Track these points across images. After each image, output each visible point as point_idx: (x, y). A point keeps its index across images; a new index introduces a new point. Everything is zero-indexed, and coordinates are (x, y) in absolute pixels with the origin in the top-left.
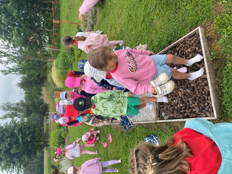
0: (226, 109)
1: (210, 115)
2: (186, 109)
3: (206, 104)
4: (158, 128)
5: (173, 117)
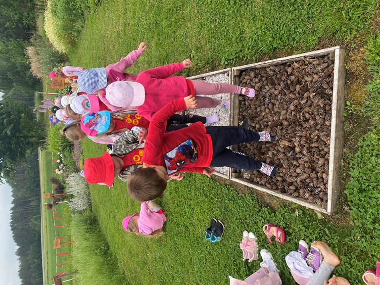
1: (321, 205)
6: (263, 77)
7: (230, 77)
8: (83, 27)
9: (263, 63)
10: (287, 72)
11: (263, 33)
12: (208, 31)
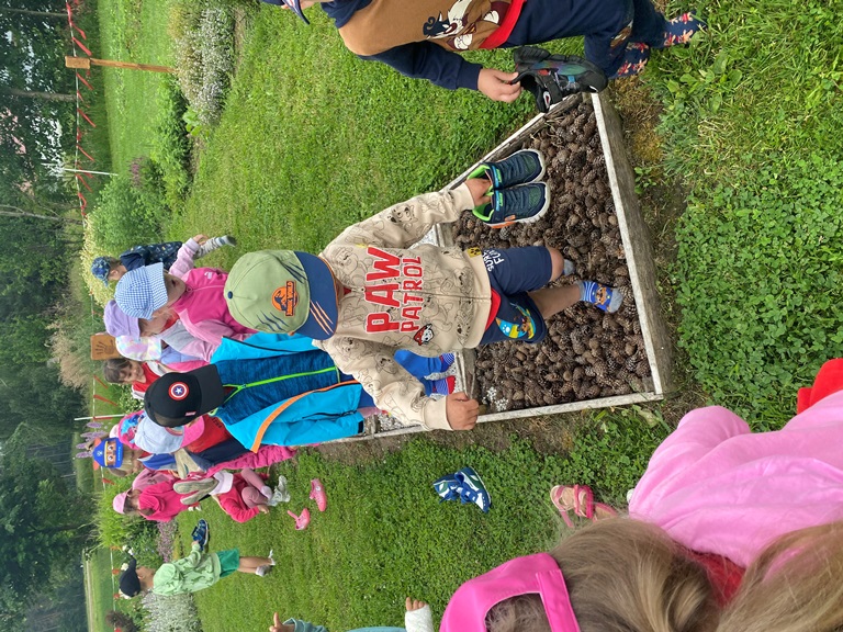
0: (692, 361)
1: (642, 387)
2: (563, 369)
3: (628, 350)
4: (478, 445)
5: (523, 400)
12: (382, 153)
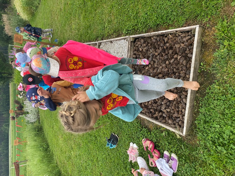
1: (179, 130)
6: (149, 43)
7: (128, 42)
8: (39, 4)
9: (149, 34)
10: (164, 41)
11: (151, 14)
12: (116, 11)
